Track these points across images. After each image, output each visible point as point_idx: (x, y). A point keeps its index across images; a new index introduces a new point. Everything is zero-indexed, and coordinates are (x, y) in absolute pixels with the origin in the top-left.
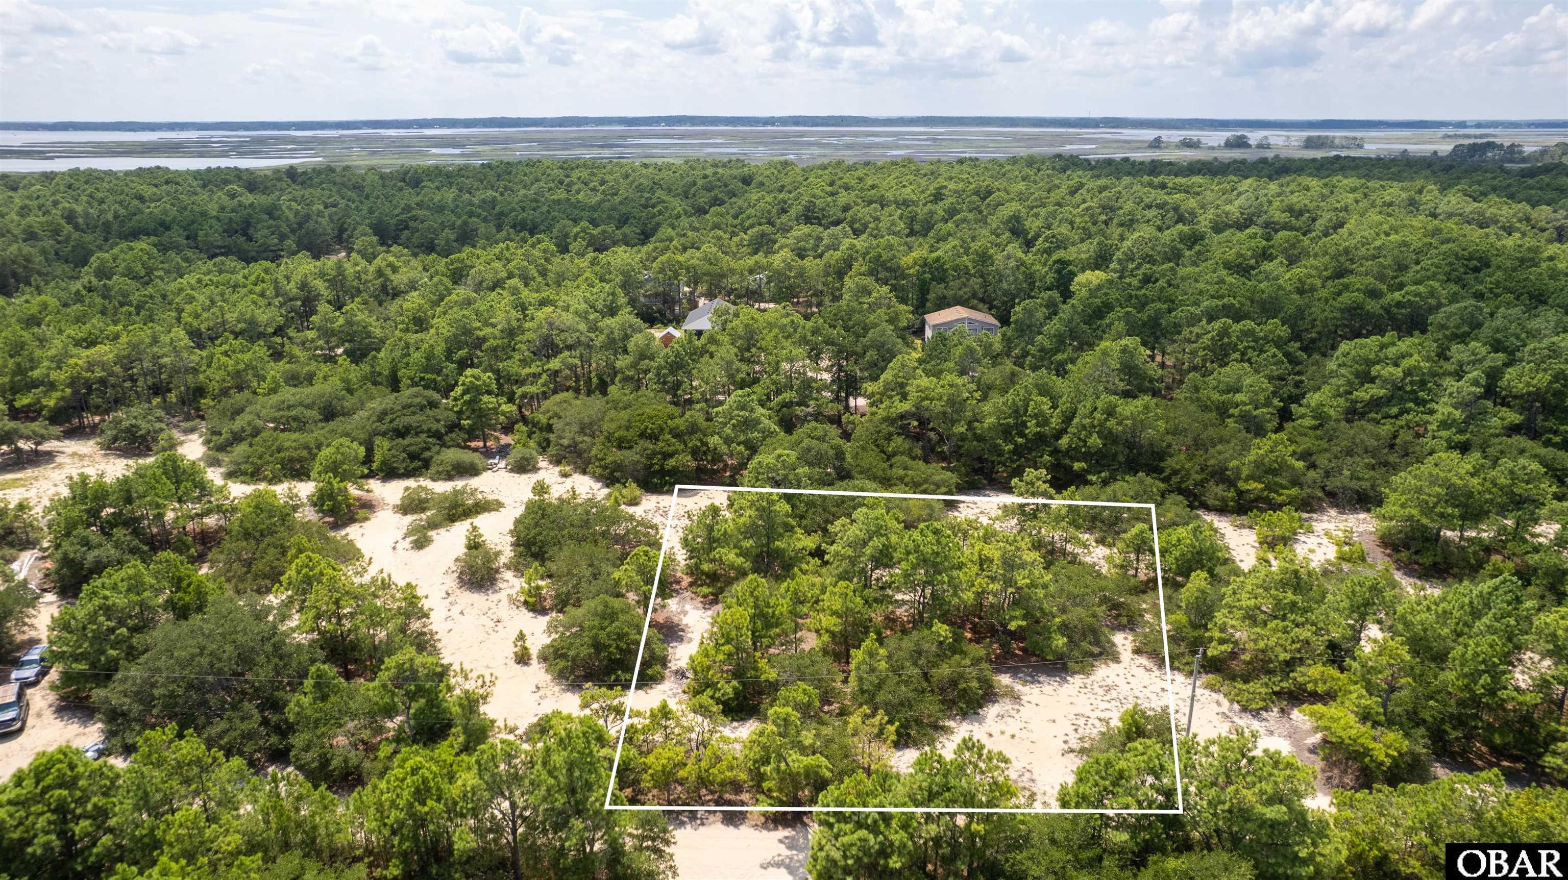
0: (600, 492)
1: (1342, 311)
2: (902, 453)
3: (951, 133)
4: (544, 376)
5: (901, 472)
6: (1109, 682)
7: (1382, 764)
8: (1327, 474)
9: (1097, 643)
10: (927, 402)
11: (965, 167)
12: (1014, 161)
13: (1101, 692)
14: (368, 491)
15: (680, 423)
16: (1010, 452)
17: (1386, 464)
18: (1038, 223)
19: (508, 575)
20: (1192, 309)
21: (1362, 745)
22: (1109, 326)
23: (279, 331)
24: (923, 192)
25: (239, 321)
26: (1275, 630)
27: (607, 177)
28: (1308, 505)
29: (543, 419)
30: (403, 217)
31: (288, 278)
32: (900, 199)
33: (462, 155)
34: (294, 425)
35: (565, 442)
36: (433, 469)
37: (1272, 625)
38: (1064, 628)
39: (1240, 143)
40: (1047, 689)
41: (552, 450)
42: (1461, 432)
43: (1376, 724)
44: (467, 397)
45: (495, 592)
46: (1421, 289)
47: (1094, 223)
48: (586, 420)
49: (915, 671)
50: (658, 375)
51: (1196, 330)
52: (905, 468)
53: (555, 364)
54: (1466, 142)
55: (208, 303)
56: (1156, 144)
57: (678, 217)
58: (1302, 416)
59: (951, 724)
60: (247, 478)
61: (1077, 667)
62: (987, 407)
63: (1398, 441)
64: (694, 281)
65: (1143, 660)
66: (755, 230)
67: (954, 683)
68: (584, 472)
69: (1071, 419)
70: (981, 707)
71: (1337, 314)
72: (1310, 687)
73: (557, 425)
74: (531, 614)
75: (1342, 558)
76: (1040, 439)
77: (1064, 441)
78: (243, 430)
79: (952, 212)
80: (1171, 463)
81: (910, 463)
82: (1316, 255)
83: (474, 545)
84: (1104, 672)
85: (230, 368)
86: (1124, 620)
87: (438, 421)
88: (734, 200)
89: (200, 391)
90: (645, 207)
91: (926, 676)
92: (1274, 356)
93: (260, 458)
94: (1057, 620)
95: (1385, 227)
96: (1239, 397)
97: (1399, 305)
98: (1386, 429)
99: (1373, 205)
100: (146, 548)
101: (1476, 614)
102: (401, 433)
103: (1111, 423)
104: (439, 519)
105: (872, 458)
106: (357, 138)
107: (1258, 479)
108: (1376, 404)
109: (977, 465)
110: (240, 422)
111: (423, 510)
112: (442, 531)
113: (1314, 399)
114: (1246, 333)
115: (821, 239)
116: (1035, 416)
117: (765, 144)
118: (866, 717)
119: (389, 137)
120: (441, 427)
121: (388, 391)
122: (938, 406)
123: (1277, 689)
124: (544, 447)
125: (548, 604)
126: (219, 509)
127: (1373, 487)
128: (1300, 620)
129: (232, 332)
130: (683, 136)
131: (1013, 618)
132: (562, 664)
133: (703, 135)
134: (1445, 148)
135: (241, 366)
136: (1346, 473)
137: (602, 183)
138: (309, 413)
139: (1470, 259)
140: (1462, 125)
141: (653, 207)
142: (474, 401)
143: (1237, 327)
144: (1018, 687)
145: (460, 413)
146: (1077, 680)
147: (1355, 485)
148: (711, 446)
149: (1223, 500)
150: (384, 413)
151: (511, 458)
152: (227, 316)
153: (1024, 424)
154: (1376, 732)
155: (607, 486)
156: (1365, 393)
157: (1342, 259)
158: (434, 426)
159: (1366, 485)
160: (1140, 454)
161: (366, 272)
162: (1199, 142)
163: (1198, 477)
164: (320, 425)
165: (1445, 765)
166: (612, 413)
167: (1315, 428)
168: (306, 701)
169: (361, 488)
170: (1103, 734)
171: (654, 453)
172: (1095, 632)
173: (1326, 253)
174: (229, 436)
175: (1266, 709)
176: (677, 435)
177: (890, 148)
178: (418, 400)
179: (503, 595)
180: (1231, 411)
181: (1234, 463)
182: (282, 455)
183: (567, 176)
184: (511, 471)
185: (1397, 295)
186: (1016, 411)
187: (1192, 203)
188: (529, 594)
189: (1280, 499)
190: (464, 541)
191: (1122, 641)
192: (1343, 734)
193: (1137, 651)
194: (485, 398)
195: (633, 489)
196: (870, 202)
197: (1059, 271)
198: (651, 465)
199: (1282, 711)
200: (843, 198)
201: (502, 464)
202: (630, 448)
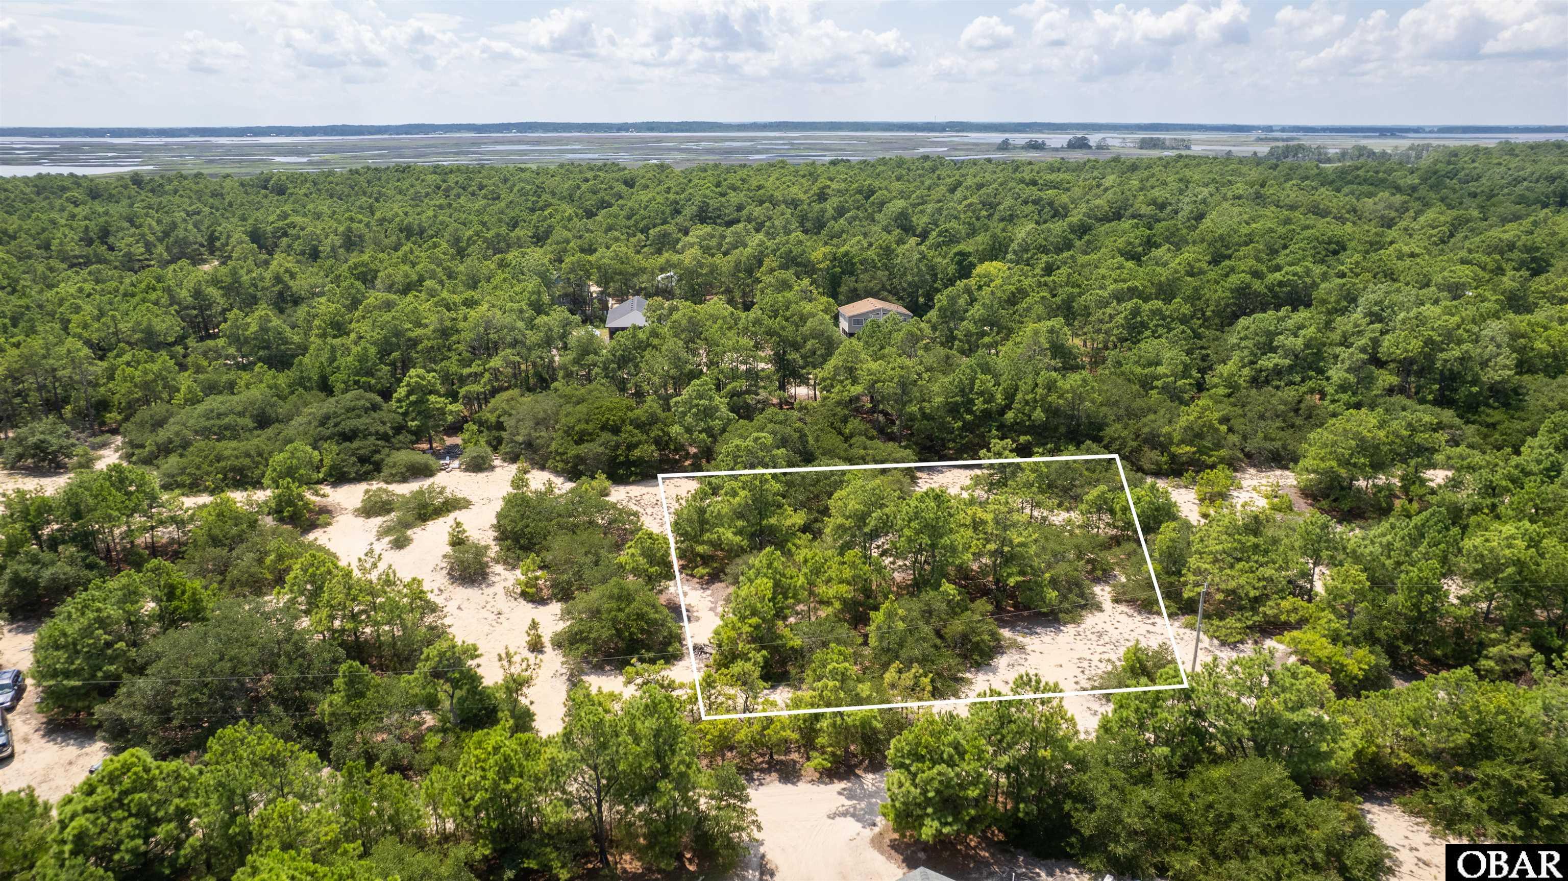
0: (563, 486)
1: (1232, 291)
2: (860, 434)
3: (806, 138)
4: (487, 375)
5: (862, 452)
6: (1099, 628)
7: (1355, 677)
8: (1245, 438)
9: (1082, 595)
10: (879, 385)
11: (840, 167)
12: (883, 162)
13: (1094, 637)
14: (324, 496)
15: (640, 413)
16: (959, 429)
17: (1293, 426)
18: (925, 219)
19: (499, 568)
20: (1100, 292)
21: (1337, 663)
22: (1028, 309)
23: (181, 340)
24: (805, 192)
25: (134, 331)
26: (1243, 572)
27: (485, 182)
28: (1233, 465)
29: (493, 419)
30: (280, 224)
31: (180, 285)
32: (789, 198)
33: (310, 163)
34: (228, 433)
35: (520, 439)
36: (386, 472)
37: (1239, 566)
38: (1054, 583)
39: (1080, 144)
40: (1047, 638)
41: (503, 448)
42: (1354, 394)
43: (1345, 644)
44: (413, 398)
45: (489, 585)
46: (1298, 269)
47: (978, 219)
48: (541, 415)
49: (927, 630)
50: (605, 369)
51: (1109, 311)
52: (865, 448)
53: (496, 362)
54: (1280, 144)
55: (96, 312)
56: (1005, 146)
57: (570, 219)
58: (1216, 386)
59: (968, 675)
60: (186, 490)
61: (1067, 617)
62: (936, 388)
63: (1302, 406)
64: (604, 281)
65: (1123, 608)
66: (657, 229)
67: (965, 637)
68: (543, 468)
69: (1014, 395)
70: (991, 658)
71: (1228, 294)
72: (1283, 618)
73: (508, 422)
74: (530, 605)
75: (1274, 508)
76: (987, 415)
77: (1010, 415)
78: (170, 441)
79: (841, 212)
80: (1109, 432)
81: (868, 442)
82: (1194, 242)
83: (458, 542)
84: (1091, 620)
85: (137, 380)
86: (1099, 573)
87: (384, 423)
88: (620, 202)
89: (103, 405)
90: (533, 210)
91: (938, 634)
92: (1183, 332)
93: (198, 468)
94: (1047, 575)
95: (1246, 217)
96: (1161, 370)
97: (1281, 284)
98: (1290, 394)
99: (1225, 198)
100: (103, 563)
101: (1415, 543)
102: (347, 437)
103: (1053, 398)
104: (410, 519)
105: (832, 440)
106: (187, 146)
107: (1191, 443)
108: (1278, 372)
109: (929, 444)
110: (163, 435)
111: (388, 512)
112: (417, 530)
113: (1224, 370)
114: (1154, 313)
115: (724, 237)
116: (981, 394)
117: (626, 150)
118: (900, 672)
119: (222, 146)
120: (387, 429)
121: (323, 395)
122: (891, 388)
123: (1250, 623)
124: (496, 445)
125: (546, 593)
126: (173, 520)
127: (1284, 447)
128: (1261, 559)
129: (129, 343)
130: (538, 142)
131: (1010, 575)
132: (584, 648)
133: (558, 141)
134: (1263, 150)
135: (151, 376)
136: (1260, 435)
137: (481, 188)
138: (240, 421)
139: (1329, 243)
140: (1270, 129)
141: (542, 209)
142: (421, 401)
143: (1146, 307)
144: (1020, 639)
145: (405, 414)
146: (1070, 629)
147: (1269, 445)
148: (673, 435)
149: (1157, 463)
150: (327, 418)
151: (466, 457)
152: (121, 326)
153: (971, 402)
154: (1347, 650)
155: (570, 480)
156: (1269, 362)
157: (1218, 245)
158: (382, 429)
159: (1278, 444)
160: (1079, 425)
161: (262, 279)
162: (1043, 143)
163: (1135, 444)
164: (256, 432)
165: (1400, 677)
166: (569, 408)
167: (1229, 396)
168: (337, 698)
169: (316, 493)
170: (1109, 673)
171: (617, 446)
172: (1078, 585)
173: (1203, 241)
174: (154, 448)
175: (1242, 642)
176: (639, 425)
177: (751, 153)
178: (362, 402)
179: (499, 588)
180: (1155, 383)
181: (1166, 429)
182: (223, 464)
183: (444, 181)
184: (466, 470)
185: (1277, 275)
186: (962, 390)
187: (1065, 198)
188: (527, 584)
189: (1210, 461)
190: (446, 538)
191: (1103, 593)
192: (1320, 654)
193: (1116, 601)
194: (432, 398)
195: (601, 480)
196: (761, 203)
197: (959, 263)
198: (617, 456)
199: (1256, 642)
200: (734, 198)
201: (456, 463)
202: (592, 440)
